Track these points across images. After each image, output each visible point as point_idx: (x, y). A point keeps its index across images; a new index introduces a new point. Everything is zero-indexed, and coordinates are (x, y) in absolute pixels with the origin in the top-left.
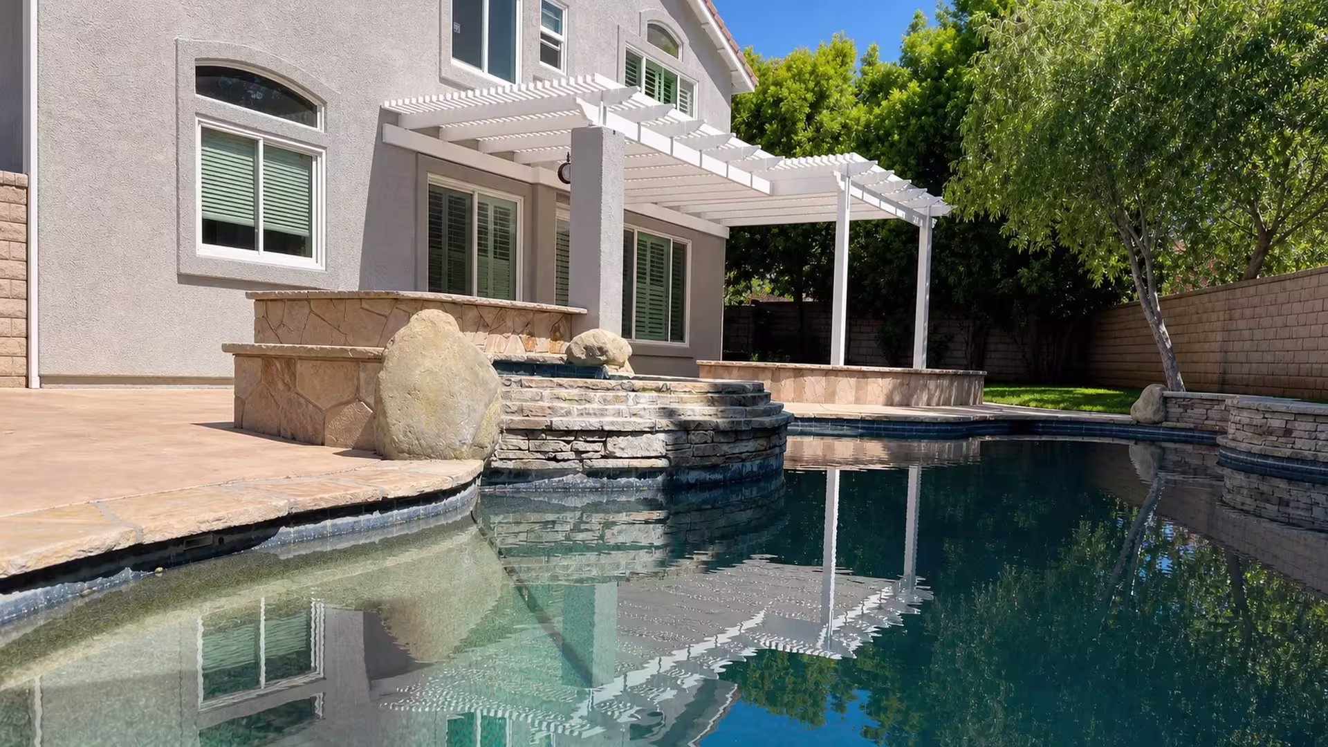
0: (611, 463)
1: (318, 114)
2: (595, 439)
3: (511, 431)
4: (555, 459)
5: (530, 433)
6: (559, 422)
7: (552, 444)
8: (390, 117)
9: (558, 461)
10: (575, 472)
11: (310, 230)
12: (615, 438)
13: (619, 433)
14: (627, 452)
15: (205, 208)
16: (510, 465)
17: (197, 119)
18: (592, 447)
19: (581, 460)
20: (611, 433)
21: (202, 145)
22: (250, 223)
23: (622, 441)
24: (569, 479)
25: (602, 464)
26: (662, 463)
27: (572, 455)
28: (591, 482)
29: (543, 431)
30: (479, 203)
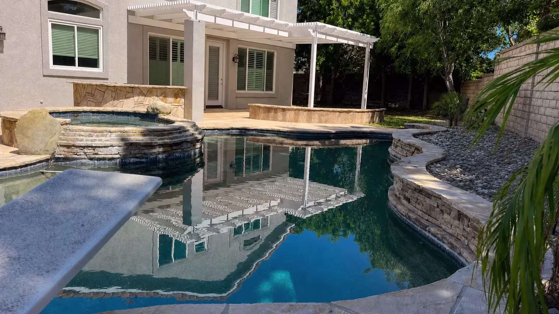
0: (97, 156)
1: (100, 14)
2: (91, 149)
3: (61, 146)
4: (76, 154)
5: (68, 147)
6: (78, 143)
7: (76, 150)
8: (131, 13)
9: (78, 155)
10: (85, 159)
11: (98, 56)
12: (97, 148)
13: (99, 147)
14: (103, 153)
15: (54, 51)
16: (62, 156)
17: (49, 20)
18: (89, 151)
19: (86, 155)
20: (96, 147)
21: (52, 29)
22: (72, 55)
23: (101, 149)
24: (84, 161)
25: (93, 156)
26: (118, 156)
27: (83, 154)
28: (91, 162)
29: (72, 146)
30: (172, 42)
